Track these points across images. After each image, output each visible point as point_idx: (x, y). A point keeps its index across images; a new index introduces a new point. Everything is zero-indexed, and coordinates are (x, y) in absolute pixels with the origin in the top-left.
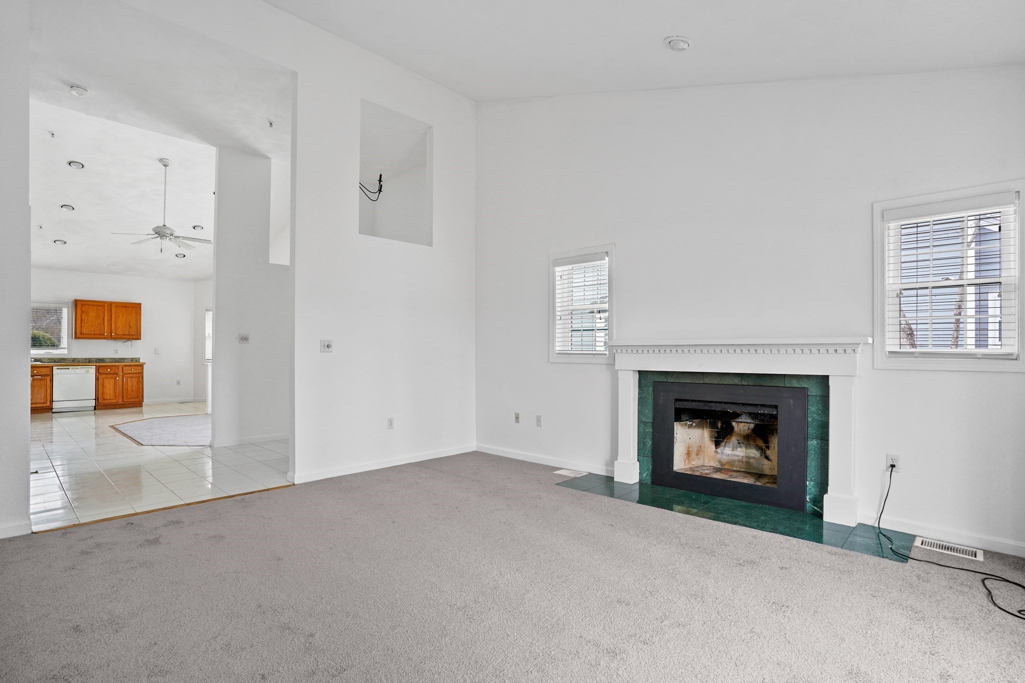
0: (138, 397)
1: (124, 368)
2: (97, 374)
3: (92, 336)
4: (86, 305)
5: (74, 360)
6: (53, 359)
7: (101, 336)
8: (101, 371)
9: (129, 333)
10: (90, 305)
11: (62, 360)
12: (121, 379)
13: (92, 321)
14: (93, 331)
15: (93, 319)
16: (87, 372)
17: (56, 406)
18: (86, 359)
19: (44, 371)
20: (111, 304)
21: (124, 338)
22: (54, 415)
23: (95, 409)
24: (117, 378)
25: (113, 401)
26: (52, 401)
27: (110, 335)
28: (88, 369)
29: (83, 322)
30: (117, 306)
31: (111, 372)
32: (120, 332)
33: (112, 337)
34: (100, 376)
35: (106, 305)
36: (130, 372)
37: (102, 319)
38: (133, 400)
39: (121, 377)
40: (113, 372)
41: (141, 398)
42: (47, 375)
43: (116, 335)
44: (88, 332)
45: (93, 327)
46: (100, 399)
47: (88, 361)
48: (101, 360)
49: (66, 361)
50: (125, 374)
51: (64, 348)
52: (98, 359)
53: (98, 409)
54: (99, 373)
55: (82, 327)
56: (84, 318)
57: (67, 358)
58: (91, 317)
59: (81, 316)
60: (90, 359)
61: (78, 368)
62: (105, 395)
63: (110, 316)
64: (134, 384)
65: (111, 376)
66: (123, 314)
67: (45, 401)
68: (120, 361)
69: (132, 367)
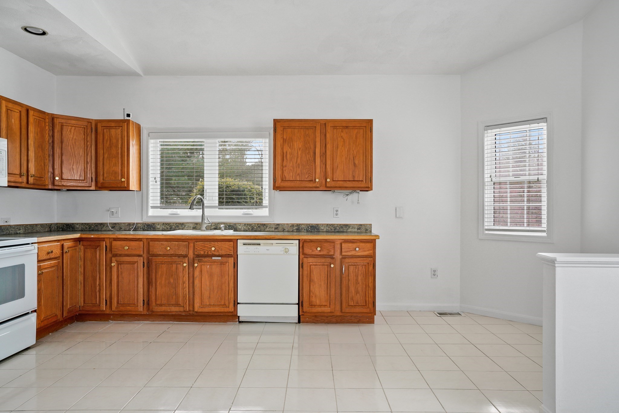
0: (365, 305)
1: (345, 245)
2: (301, 256)
3: (297, 184)
4: (289, 127)
5: (278, 227)
6: (250, 225)
7: (311, 185)
8: (308, 251)
9: (354, 177)
10: (294, 128)
11: (262, 228)
12: (338, 268)
13: (297, 158)
14: (299, 174)
15: (300, 153)
16: (286, 251)
17: (243, 312)
18: (293, 225)
19: (226, 248)
20: (325, 124)
21: (346, 188)
22: (243, 327)
23: (299, 322)
24: (332, 266)
25: (327, 310)
26: (236, 303)
27: (324, 182)
28: (288, 246)
29: (285, 158)
30: (335, 127)
31: (322, 253)
32: (339, 176)
33: (328, 185)
34: (305, 259)
35: (318, 128)
36: (353, 253)
37: (312, 153)
38: (358, 310)
39: (338, 262)
40: (324, 253)
41: (371, 306)
42: (229, 255)
43: (333, 181)
44: (292, 176)
45: (299, 168)
46: (306, 305)
47: (297, 229)
48: (314, 228)
49: (267, 229)
50: (344, 257)
51: (266, 207)
52: (310, 225)
53: (303, 322)
54: (303, 254)
55: (284, 168)
56: (287, 152)
57: (268, 224)
58: (296, 149)
59: (282, 149)
60: (298, 225)
61: (272, 244)
62: (312, 297)
63: (324, 147)
64: (360, 278)
65: (323, 260)
66: (344, 142)
67: (227, 303)
68: (341, 230)
69: (358, 244)
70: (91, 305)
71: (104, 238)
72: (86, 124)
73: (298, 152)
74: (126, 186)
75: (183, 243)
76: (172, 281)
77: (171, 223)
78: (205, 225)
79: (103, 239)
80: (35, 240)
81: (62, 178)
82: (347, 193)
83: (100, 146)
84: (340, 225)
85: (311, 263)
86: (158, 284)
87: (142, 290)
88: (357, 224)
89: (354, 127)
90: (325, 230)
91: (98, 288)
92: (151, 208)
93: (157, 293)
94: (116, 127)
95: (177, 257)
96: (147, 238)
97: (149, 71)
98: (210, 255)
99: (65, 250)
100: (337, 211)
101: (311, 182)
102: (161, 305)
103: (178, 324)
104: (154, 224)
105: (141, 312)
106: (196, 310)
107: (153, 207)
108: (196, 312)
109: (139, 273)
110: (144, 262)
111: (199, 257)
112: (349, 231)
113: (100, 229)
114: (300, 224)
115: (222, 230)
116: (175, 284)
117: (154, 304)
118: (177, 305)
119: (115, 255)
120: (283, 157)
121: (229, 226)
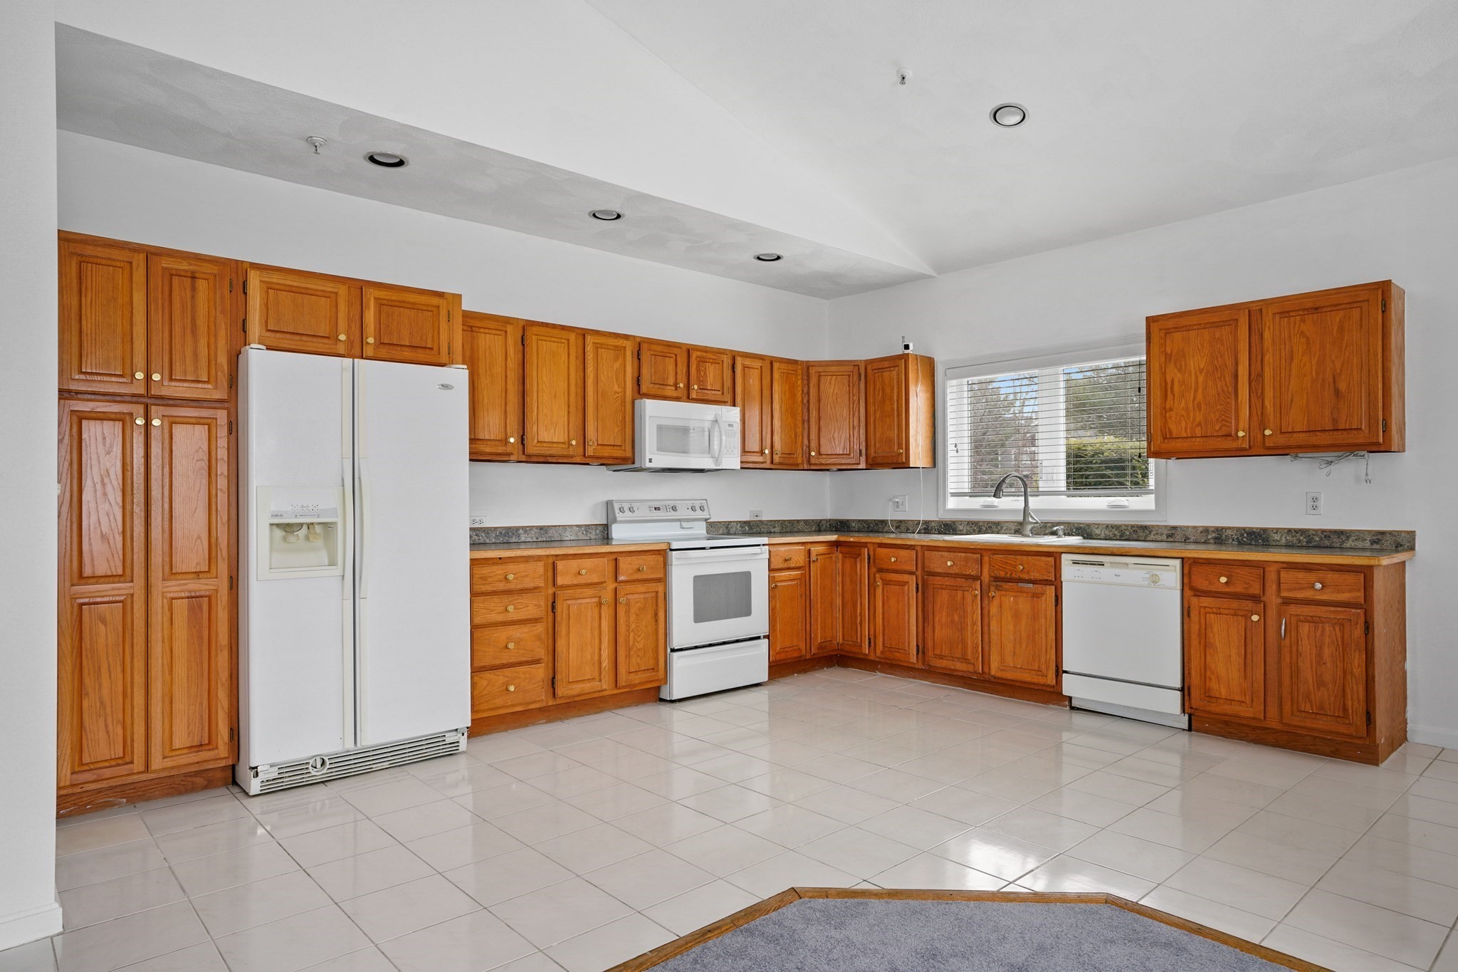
0: (1344, 716)
1: (1283, 574)
2: (1187, 595)
3: (1197, 444)
4: (1178, 329)
5: (1173, 534)
6: (1117, 527)
7: (1226, 444)
8: (1201, 583)
9: (1335, 421)
10: (1188, 328)
11: (1141, 534)
13: (1196, 390)
14: (1199, 424)
15: (1201, 379)
16: (1155, 580)
17: (1074, 689)
18: (1206, 530)
19: (1042, 568)
20: (1261, 310)
21: (1321, 447)
22: (1078, 719)
23: (1190, 729)
24: (1256, 618)
26: (1059, 671)
27: (1258, 436)
28: (1156, 571)
29: (1169, 393)
30: (1284, 314)
31: (1230, 589)
33: (1270, 443)
34: (1195, 600)
35: (1243, 320)
36: (1308, 594)
37: (1228, 378)
38: (1321, 724)
39: (1272, 612)
40: (1239, 588)
42: (1046, 580)
43: (1281, 433)
44: (1186, 428)
45: (1200, 410)
46: (1195, 693)
47: (1215, 538)
48: (1256, 537)
49: (1152, 537)
50: (1287, 602)
51: (1150, 492)
52: (1247, 530)
53: (1198, 730)
54: (1192, 588)
55: (1168, 414)
56: (1173, 382)
57: (1153, 526)
58: (1193, 372)
59: (1164, 374)
60: (1219, 530)
61: (1127, 564)
62: (1210, 678)
63: (1259, 362)
64: (1327, 652)
65: (1235, 604)
66: (1308, 343)
67: (1043, 667)
68: (1327, 543)
69: (1321, 574)
70: (851, 643)
71: (867, 543)
72: (850, 368)
73: (1197, 378)
74: (904, 461)
75: (973, 555)
76: (956, 618)
77: (979, 522)
78: (1029, 527)
79: (865, 545)
80: (765, 540)
81: (819, 453)
82: (1329, 459)
83: (871, 400)
84: (1323, 531)
85: (1208, 609)
86: (936, 621)
87: (915, 629)
88: (1369, 532)
89: (1336, 306)
90: (1283, 541)
91: (859, 619)
92: (952, 496)
93: (936, 637)
94: (890, 367)
95: (964, 580)
96: (922, 546)
97: (946, 266)
98: (1016, 579)
99: (813, 558)
100: (1315, 500)
101: (1229, 438)
102: (941, 657)
103: (970, 693)
104: (954, 522)
105: (913, 663)
106: (993, 673)
107: (954, 495)
108: (992, 676)
109: (911, 601)
110: (917, 584)
111: (1000, 581)
112: (1348, 546)
113: (881, 530)
114: (1223, 528)
115: (1060, 537)
116: (961, 623)
117: (931, 654)
118: (964, 659)
119: (880, 570)
120: (1166, 391)
121: (1078, 529)
